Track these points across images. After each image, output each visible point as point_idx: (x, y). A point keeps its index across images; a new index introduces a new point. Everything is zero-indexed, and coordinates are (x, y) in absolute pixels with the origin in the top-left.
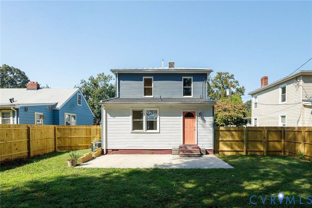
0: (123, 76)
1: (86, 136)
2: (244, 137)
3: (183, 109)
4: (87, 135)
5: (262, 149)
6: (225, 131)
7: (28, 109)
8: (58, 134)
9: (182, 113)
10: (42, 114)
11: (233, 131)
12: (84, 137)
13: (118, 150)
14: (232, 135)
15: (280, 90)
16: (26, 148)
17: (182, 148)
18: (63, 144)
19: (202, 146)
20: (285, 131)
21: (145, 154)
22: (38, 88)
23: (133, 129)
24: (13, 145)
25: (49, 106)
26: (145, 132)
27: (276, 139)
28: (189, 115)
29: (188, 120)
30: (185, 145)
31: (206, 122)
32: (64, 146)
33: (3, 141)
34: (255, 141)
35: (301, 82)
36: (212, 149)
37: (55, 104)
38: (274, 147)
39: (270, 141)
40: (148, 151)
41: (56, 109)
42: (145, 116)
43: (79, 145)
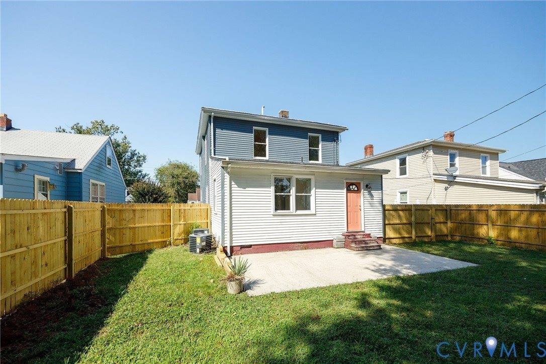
0: (220, 121)
1: (162, 224)
2: (413, 219)
3: (346, 179)
4: (163, 220)
5: (430, 233)
6: (392, 210)
7: (23, 166)
8: (110, 223)
9: (345, 184)
10: (48, 179)
12: (158, 226)
13: (250, 246)
14: (399, 216)
15: (397, 162)
17: (350, 237)
18: (118, 241)
19: (372, 232)
20: (451, 210)
21: (294, 250)
22: (9, 127)
23: (276, 209)
24: (39, 253)
25: (60, 164)
26: (294, 213)
27: (442, 220)
29: (351, 195)
30: (350, 233)
31: (374, 198)
32: (121, 245)
33: (21, 247)
34: (422, 224)
35: (431, 153)
36: (382, 236)
37: (69, 161)
38: (441, 230)
39: (437, 223)
40: (300, 244)
41: (75, 171)
42: (294, 188)
43: (149, 241)
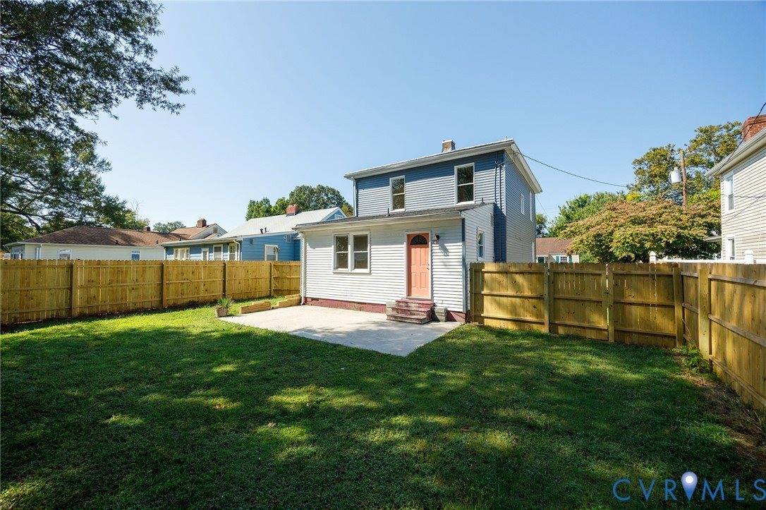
0: (362, 181)
3: (407, 231)
6: (495, 273)
9: (406, 237)
10: (277, 246)
11: (517, 273)
13: (317, 299)
14: (514, 283)
16: (221, 290)
17: (401, 304)
18: (280, 286)
19: (441, 302)
22: (297, 212)
23: (336, 267)
25: (288, 236)
26: (350, 271)
27: (656, 300)
28: (418, 241)
29: (416, 251)
30: (411, 299)
31: (450, 254)
34: (577, 300)
36: (461, 310)
39: (631, 304)
40: (355, 304)
42: (351, 245)
